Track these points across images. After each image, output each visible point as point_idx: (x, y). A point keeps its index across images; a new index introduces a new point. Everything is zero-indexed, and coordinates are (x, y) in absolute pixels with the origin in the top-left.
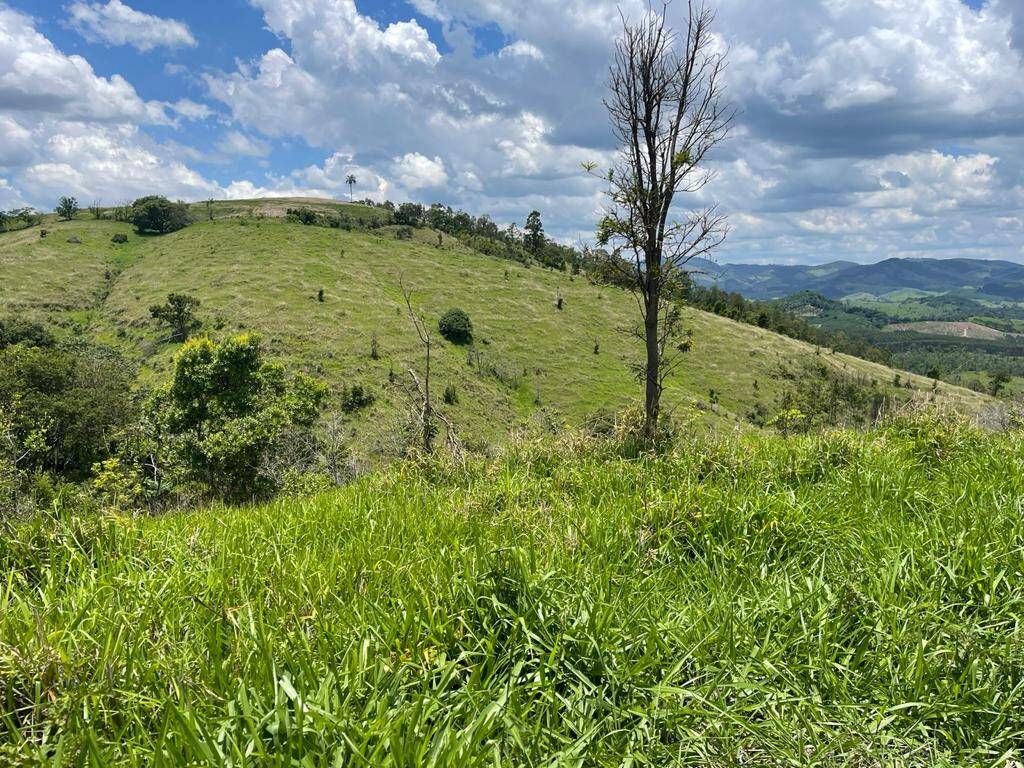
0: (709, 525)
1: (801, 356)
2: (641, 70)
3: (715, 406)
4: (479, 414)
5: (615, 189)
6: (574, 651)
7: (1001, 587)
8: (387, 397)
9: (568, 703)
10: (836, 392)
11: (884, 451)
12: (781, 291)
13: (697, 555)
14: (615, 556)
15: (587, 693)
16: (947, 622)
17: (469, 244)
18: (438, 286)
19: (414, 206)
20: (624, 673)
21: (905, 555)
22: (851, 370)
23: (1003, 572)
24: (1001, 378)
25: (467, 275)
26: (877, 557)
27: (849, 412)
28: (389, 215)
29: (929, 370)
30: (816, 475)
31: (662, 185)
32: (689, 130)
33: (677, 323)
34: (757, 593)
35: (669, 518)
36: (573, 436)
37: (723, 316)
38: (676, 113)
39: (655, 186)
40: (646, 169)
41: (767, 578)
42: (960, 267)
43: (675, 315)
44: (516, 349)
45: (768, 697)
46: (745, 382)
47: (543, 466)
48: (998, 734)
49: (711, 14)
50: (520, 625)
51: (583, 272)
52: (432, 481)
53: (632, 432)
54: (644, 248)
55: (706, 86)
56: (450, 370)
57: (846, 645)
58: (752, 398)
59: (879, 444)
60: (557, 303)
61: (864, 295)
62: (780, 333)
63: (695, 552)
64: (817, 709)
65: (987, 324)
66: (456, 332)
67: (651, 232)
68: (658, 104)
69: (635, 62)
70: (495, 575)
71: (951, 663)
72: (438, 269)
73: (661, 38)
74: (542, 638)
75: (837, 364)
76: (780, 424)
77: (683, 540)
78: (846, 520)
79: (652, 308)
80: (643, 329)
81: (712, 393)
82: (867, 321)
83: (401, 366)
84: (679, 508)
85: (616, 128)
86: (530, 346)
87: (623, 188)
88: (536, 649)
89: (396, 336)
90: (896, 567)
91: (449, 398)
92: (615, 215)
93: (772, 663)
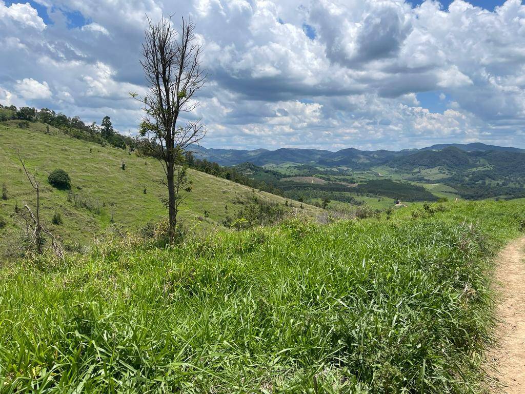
0: (200, 278)
1: (246, 193)
2: (159, 48)
3: (207, 219)
4: (76, 230)
5: (149, 108)
6: (124, 354)
7: (323, 291)
8: (13, 223)
9: (121, 383)
10: (262, 209)
11: (280, 235)
12: (235, 162)
13: (194, 294)
14: (152, 300)
15: (132, 375)
16: (302, 310)
17: (66, 133)
18: (47, 156)
19: (30, 109)
20: (153, 360)
21: (286, 281)
22: (268, 199)
23: (324, 285)
24: (327, 201)
25: (66, 150)
26: (275, 284)
27: (267, 219)
28: (13, 114)
29: (299, 198)
30: (251, 249)
31: (173, 107)
32: (185, 81)
33: (184, 178)
34: (221, 309)
35: (180, 277)
36: (131, 238)
37: (210, 174)
38: (178, 71)
39: (169, 107)
40: (164, 99)
41: (228, 301)
42: (309, 152)
43: (183, 174)
44: (98, 192)
45: (226, 358)
46: (221, 206)
47: (112, 256)
48: (322, 356)
49: (193, 25)
50: (93, 345)
51: (136, 150)
52: (43, 270)
53: (163, 234)
54: (165, 139)
55: (192, 59)
56: (56, 204)
57: (260, 327)
58: (225, 214)
59: (277, 232)
60: (121, 166)
61: (272, 165)
62: (236, 182)
63: (193, 292)
64: (248, 360)
65: (321, 178)
66: (60, 182)
67: (168, 131)
68: (169, 66)
69: (156, 44)
70: (77, 319)
71: (303, 328)
72: (47, 146)
73: (169, 34)
74: (106, 350)
75: (262, 196)
76: (237, 226)
77: (187, 287)
78: (263, 268)
79: (170, 170)
80: (166, 181)
81: (206, 212)
82: (273, 177)
83: (23, 203)
84: (185, 271)
85: (147, 77)
86: (106, 190)
87: (153, 108)
88: (102, 356)
89: (19, 185)
90: (283, 288)
91: (56, 221)
92: (149, 121)
93: (227, 342)
